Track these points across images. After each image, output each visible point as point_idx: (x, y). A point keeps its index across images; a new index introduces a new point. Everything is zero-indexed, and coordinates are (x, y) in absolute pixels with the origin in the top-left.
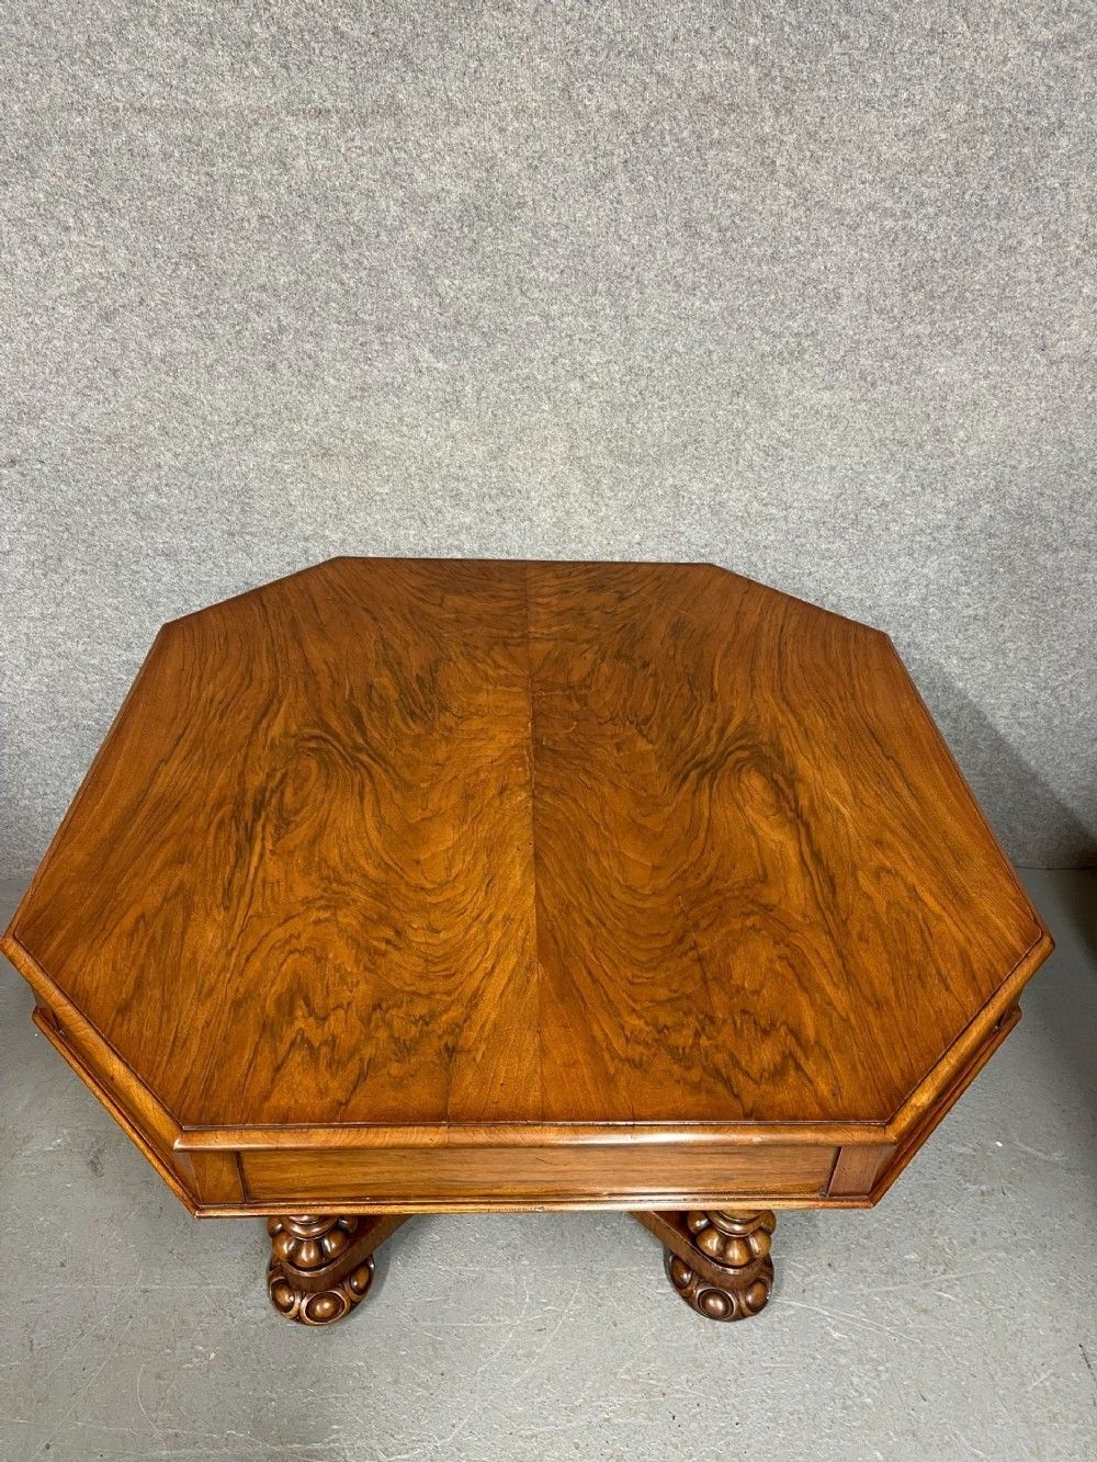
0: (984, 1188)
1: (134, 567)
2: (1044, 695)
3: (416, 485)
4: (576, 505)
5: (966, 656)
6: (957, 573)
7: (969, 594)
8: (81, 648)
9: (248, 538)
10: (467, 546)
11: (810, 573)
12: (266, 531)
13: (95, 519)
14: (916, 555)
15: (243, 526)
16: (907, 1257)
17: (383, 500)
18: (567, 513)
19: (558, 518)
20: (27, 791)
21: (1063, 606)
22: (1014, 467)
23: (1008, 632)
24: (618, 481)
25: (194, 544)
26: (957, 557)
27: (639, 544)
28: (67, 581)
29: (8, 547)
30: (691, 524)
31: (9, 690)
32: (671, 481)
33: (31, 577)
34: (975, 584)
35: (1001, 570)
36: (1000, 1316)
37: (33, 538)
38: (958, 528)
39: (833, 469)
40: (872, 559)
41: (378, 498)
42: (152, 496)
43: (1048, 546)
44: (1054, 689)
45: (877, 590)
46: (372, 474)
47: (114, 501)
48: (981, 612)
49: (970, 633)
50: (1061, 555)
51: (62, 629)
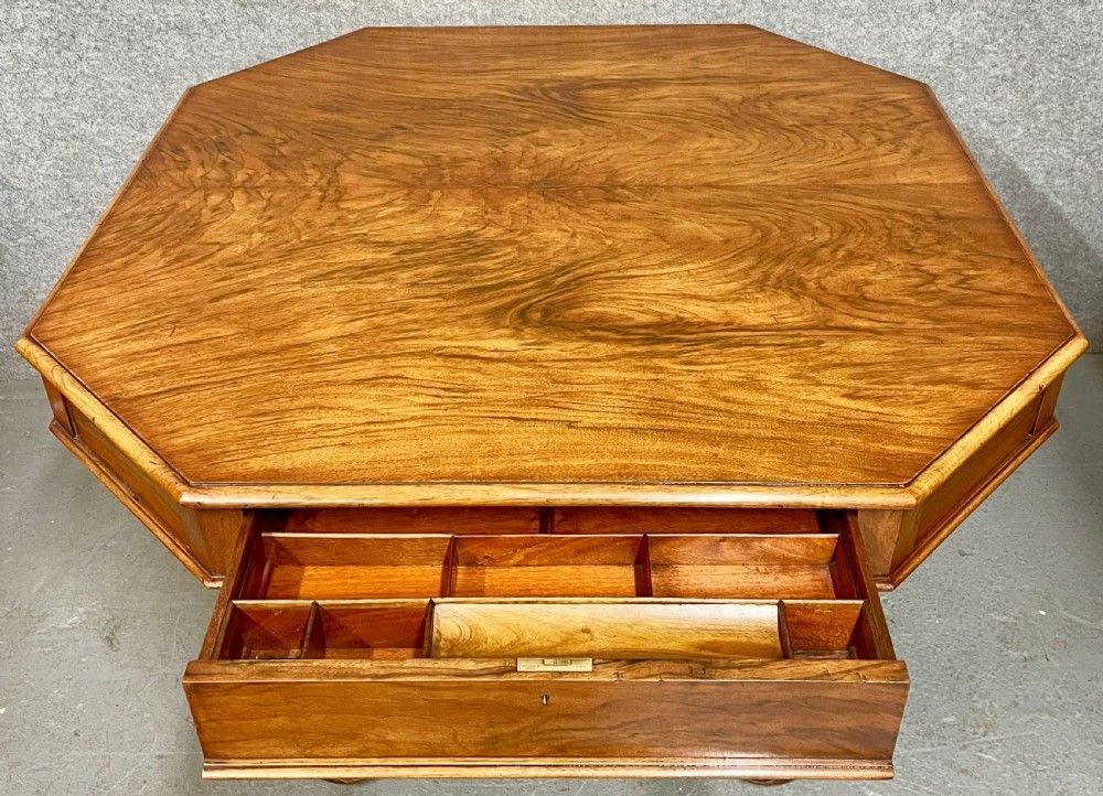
0: (1025, 654)
1: (147, 43)
2: (1080, 161)
5: (995, 120)
6: (981, 30)
7: (995, 53)
8: (95, 129)
9: (259, 9)
11: (830, 34)
16: (945, 720)
20: (44, 284)
23: (1038, 94)
25: (206, 16)
28: (81, 58)
29: (21, 24)
31: (24, 174)
33: (45, 55)
34: (1001, 41)
35: (1027, 26)
36: (1045, 776)
37: (46, 14)
40: (892, 16)
44: (1089, 155)
45: (899, 50)
48: (1009, 72)
49: (999, 95)
50: (1089, 8)
51: (76, 109)
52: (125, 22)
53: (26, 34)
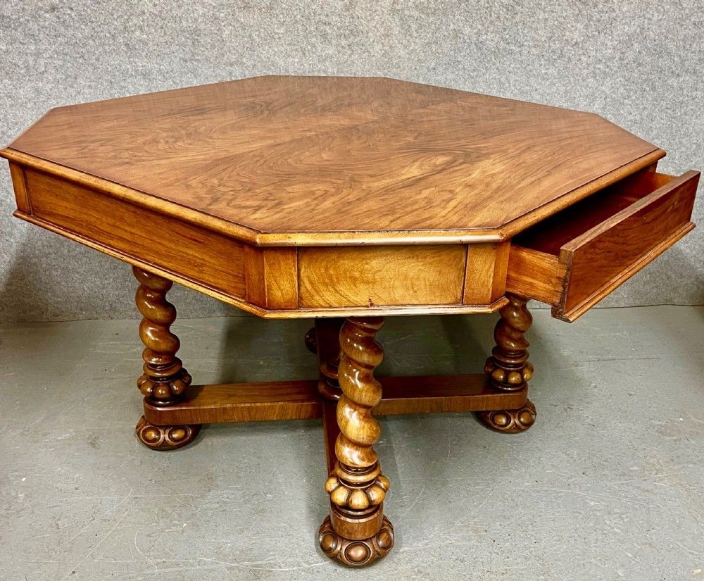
1: (123, 84)
3: (300, 28)
4: (396, 41)
6: (622, 90)
7: (630, 105)
9: (195, 63)
10: (330, 70)
11: (536, 90)
12: (207, 59)
13: (101, 49)
14: (597, 78)
15: (193, 55)
17: (280, 38)
18: (391, 47)
19: (386, 51)
21: (685, 114)
22: (650, 19)
23: (655, 132)
24: (421, 26)
26: (622, 79)
27: (434, 69)
28: (79, 93)
29: (43, 69)
30: (465, 56)
32: (452, 27)
34: (634, 98)
35: (648, 88)
37: (60, 63)
38: (621, 59)
39: (546, 20)
41: (276, 36)
42: (138, 33)
43: (673, 72)
45: (576, 101)
46: (274, 20)
47: (114, 37)
48: (638, 117)
50: (681, 79)
52: (109, 69)
53: (46, 75)
